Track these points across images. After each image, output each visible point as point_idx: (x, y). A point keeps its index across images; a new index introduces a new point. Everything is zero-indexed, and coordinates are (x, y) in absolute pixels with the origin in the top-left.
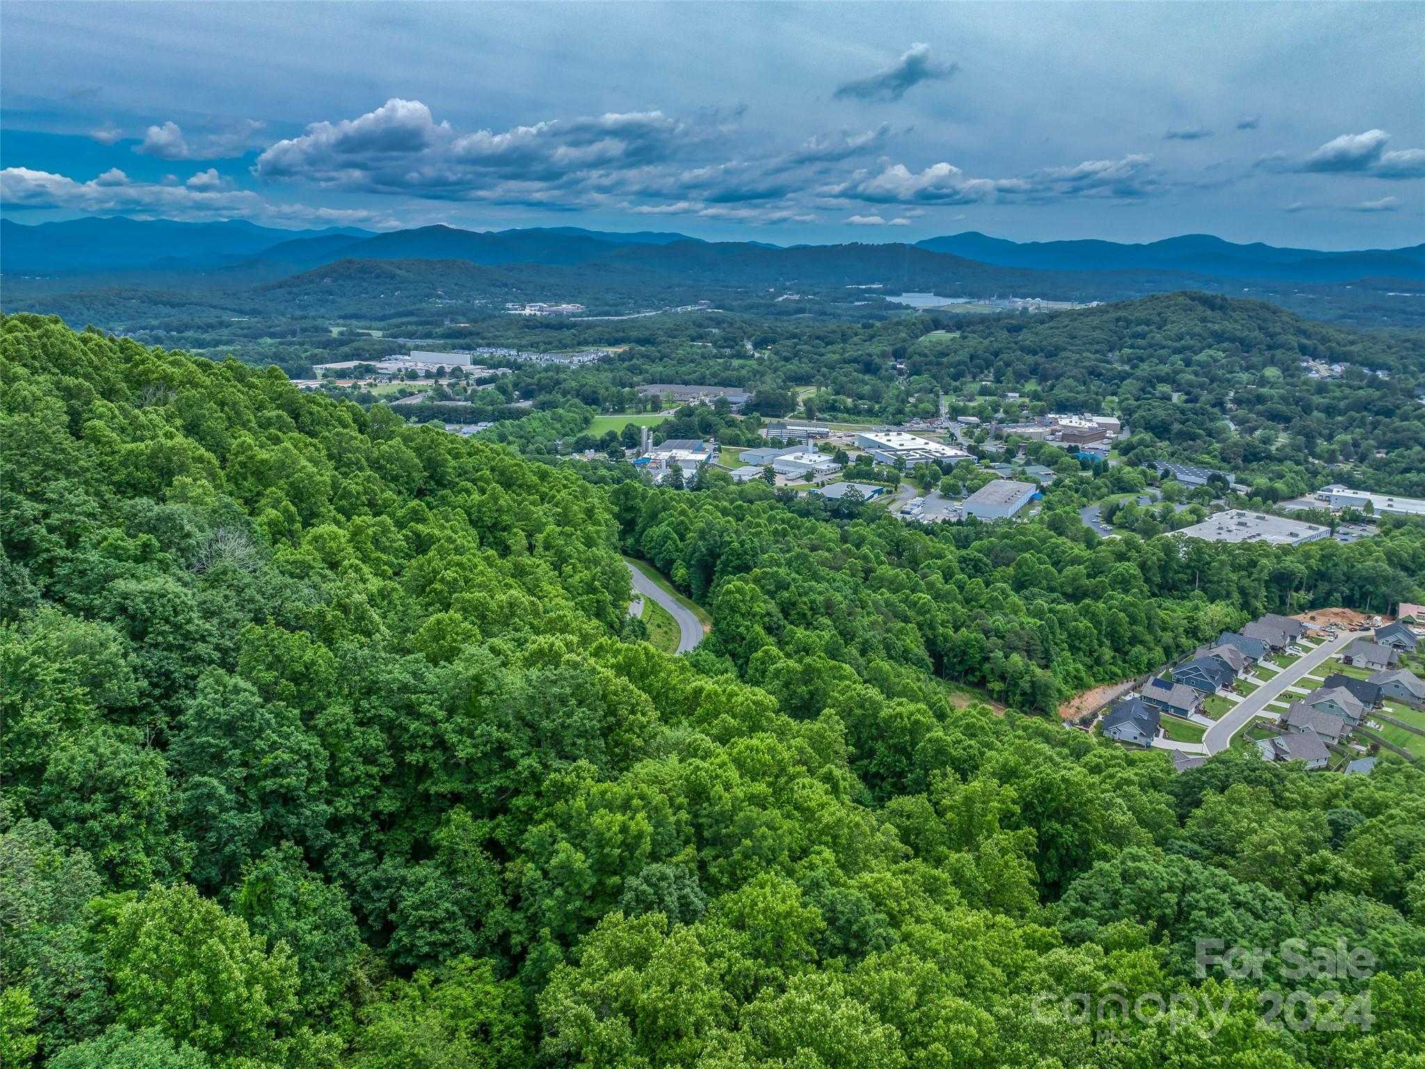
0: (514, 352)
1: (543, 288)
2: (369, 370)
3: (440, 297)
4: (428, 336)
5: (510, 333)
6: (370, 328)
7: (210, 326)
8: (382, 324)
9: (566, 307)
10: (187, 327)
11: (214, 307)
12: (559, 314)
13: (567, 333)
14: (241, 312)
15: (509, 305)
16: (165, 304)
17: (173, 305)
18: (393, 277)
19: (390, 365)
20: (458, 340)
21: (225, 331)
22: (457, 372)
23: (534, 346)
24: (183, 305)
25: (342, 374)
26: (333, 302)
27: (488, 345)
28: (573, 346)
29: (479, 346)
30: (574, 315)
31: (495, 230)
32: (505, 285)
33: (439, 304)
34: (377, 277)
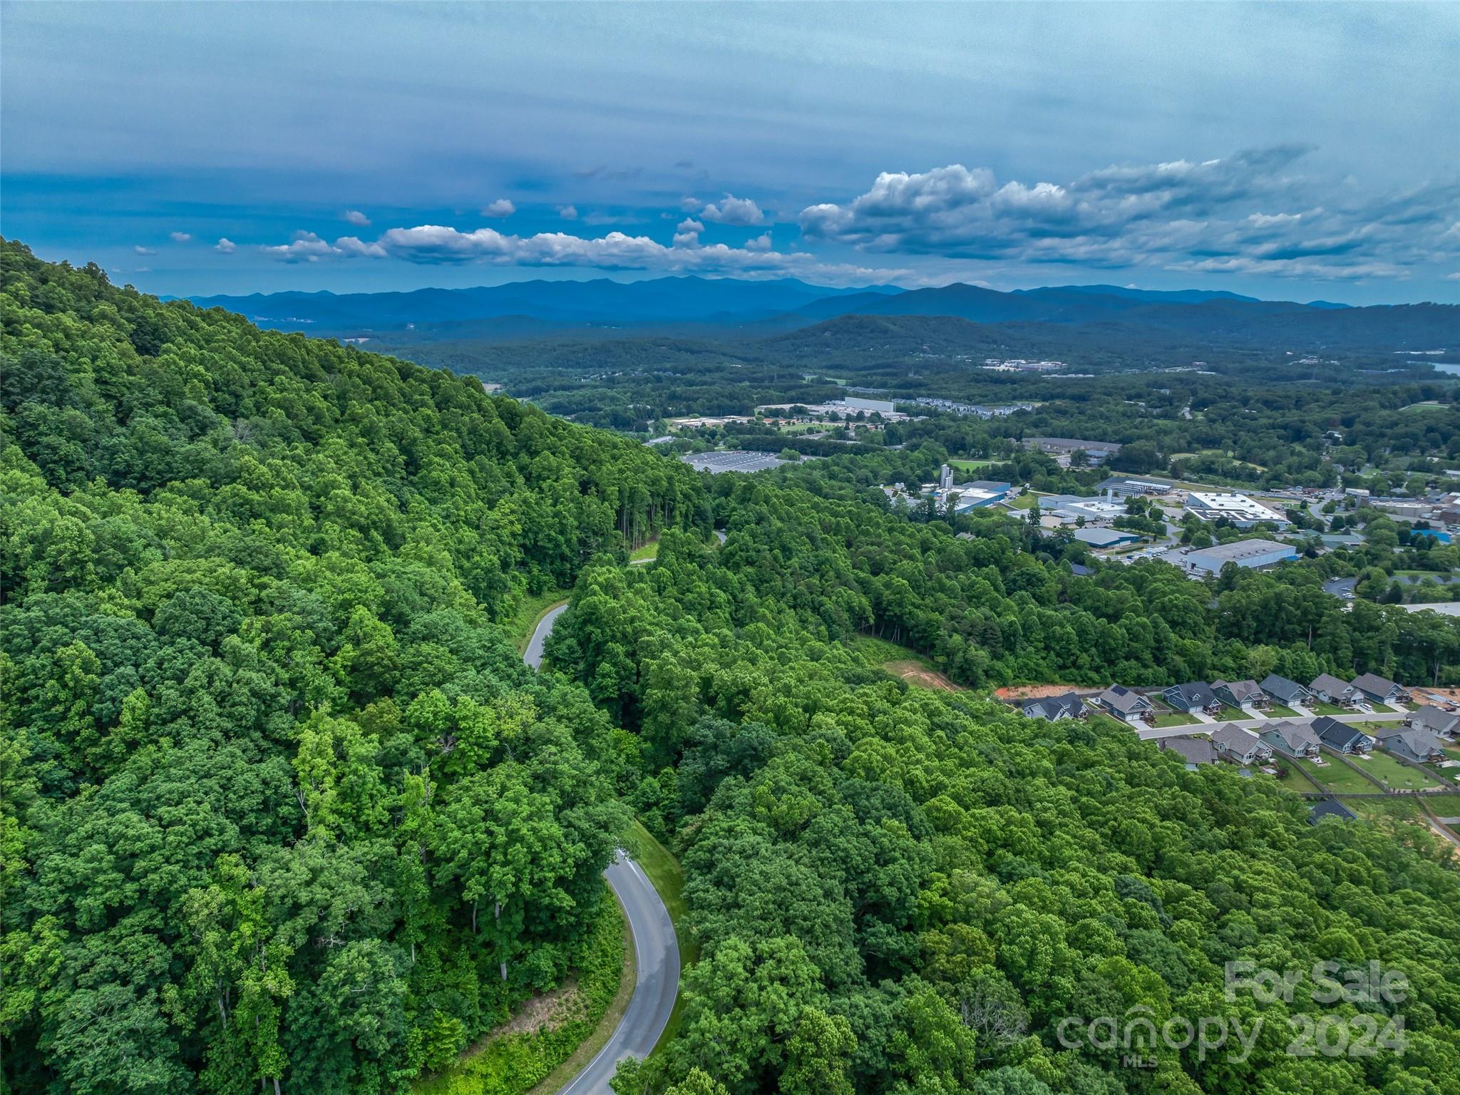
0: (948, 404)
1: (1033, 345)
2: (800, 412)
3: (924, 352)
4: (883, 385)
5: (955, 386)
6: (840, 378)
7: (709, 371)
8: (851, 374)
9: (1045, 364)
10: (690, 370)
11: (724, 355)
12: (1033, 371)
13: (1009, 386)
14: (744, 359)
15: (989, 361)
16: (687, 351)
17: (692, 352)
18: (885, 331)
19: (822, 409)
20: (904, 389)
21: (717, 375)
22: (876, 417)
23: (970, 399)
24: (699, 352)
25: (776, 413)
26: (828, 353)
27: (929, 396)
28: (1007, 399)
29: (920, 396)
30: (1048, 372)
31: (1025, 288)
32: (995, 342)
33: (919, 358)
34: (872, 331)
